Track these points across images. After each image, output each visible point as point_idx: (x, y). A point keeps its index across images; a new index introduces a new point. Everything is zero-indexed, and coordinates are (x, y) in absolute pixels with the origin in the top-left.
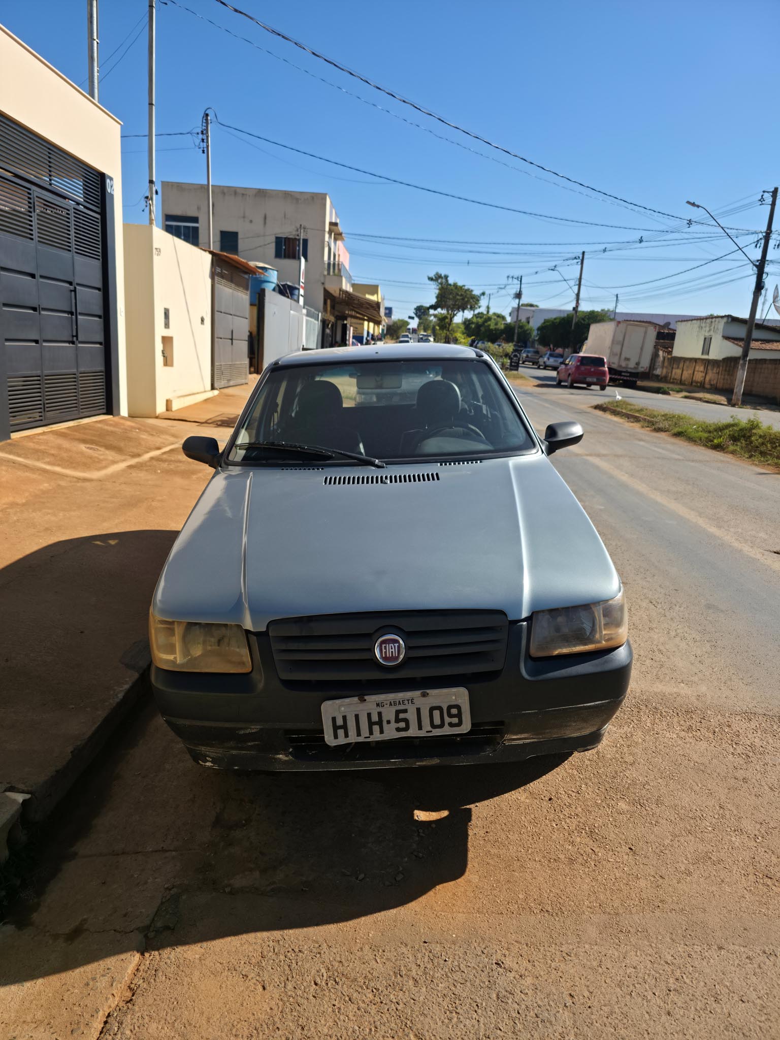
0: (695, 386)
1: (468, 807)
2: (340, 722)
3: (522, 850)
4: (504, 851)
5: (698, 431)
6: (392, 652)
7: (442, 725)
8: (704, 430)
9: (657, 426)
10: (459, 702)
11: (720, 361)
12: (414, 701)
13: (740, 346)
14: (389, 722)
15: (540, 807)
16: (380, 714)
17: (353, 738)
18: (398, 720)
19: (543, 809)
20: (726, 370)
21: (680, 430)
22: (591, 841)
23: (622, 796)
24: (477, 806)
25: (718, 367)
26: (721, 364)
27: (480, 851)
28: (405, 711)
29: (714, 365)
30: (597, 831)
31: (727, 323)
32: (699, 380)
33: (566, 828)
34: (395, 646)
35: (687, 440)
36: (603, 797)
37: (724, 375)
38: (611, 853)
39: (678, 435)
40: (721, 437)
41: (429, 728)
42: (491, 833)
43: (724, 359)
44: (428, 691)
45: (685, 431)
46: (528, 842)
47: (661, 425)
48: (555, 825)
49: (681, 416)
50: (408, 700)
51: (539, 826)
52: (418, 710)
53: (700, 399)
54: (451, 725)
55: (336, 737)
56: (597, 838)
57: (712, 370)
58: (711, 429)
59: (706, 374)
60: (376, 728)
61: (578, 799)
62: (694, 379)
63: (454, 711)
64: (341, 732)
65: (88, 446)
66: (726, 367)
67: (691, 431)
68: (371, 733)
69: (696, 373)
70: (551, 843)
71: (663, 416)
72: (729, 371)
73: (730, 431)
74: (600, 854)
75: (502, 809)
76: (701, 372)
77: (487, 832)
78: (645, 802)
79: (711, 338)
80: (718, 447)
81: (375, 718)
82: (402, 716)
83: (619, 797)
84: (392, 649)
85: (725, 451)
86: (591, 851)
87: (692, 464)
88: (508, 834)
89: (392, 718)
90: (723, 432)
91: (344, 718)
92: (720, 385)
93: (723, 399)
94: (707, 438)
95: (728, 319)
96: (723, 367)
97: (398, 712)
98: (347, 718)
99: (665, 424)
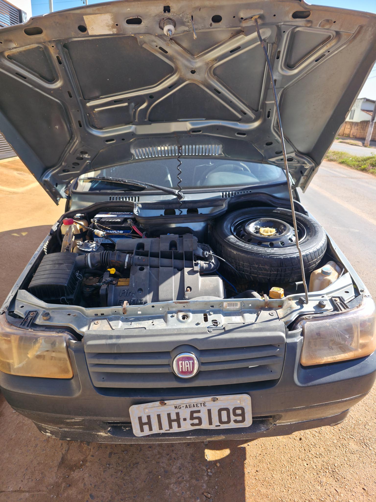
0: (345, 136)
1: (242, 446)
2: (145, 420)
3: (284, 490)
4: (271, 491)
5: (352, 161)
6: (188, 367)
7: (229, 421)
8: (356, 160)
9: (330, 158)
10: (243, 405)
11: (359, 123)
12: (206, 404)
13: (370, 115)
14: (185, 420)
15: (294, 447)
16: (178, 414)
17: (156, 430)
18: (192, 418)
19: (296, 449)
20: (361, 128)
21: (343, 160)
22: (334, 481)
23: (351, 436)
24: (248, 445)
25: (358, 126)
26: (359, 124)
27: (253, 490)
28: (199, 412)
29: (355, 125)
30: (337, 471)
31: (364, 102)
32: (347, 133)
33: (315, 467)
34: (190, 363)
35: (346, 166)
36: (338, 438)
37: (361, 130)
38: (350, 494)
39: (342, 163)
40: (365, 164)
41: (219, 424)
42: (260, 472)
43: (361, 122)
44: (217, 397)
45: (346, 161)
46: (288, 482)
47: (332, 158)
48: (306, 465)
49: (343, 152)
50: (201, 404)
51: (295, 465)
52: (209, 411)
53: (348, 143)
54: (236, 421)
55: (142, 430)
56: (338, 478)
57: (354, 127)
58: (360, 160)
59: (351, 130)
60: (175, 424)
61: (320, 439)
62: (344, 132)
63: (239, 412)
64: (146, 427)
65: (18, 172)
66: (362, 126)
67: (349, 161)
68: (171, 427)
69: (345, 129)
70: (305, 484)
71: (333, 152)
72: (363, 128)
73: (370, 161)
74: (342, 495)
75: (266, 449)
76: (349, 129)
77: (257, 471)
78: (368, 441)
79: (355, 110)
80: (364, 170)
81: (174, 417)
82: (195, 415)
83: (349, 437)
84: (187, 365)
85: (368, 172)
86: (335, 491)
87: (352, 180)
88: (273, 473)
89: (188, 416)
90: (366, 161)
91: (149, 417)
92: (358, 136)
93: (360, 143)
94: (358, 165)
95: (364, 100)
96: (360, 126)
97: (192, 413)
98: (151, 417)
99: (335, 157)
